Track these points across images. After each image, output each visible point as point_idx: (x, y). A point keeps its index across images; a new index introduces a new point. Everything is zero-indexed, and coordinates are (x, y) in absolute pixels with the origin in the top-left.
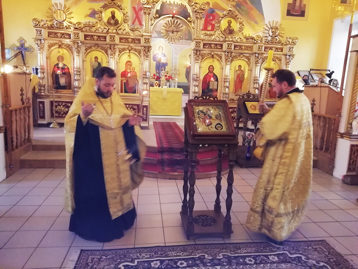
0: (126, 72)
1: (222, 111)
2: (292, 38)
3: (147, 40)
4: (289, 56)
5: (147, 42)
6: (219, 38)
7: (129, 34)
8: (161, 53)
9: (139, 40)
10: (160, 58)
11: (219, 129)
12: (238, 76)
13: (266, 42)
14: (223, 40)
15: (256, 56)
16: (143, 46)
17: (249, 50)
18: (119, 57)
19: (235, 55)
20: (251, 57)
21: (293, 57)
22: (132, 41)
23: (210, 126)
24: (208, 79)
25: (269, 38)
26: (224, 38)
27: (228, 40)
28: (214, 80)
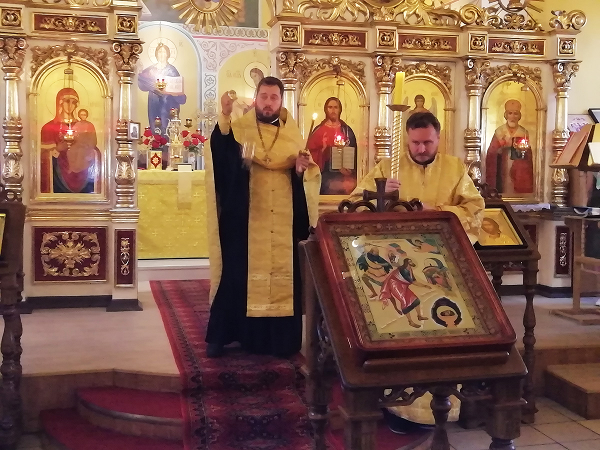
0: (59, 123)
1: (444, 250)
2: (568, 12)
3: (128, 23)
4: (563, 64)
5: (128, 29)
6: (353, 14)
7: (68, 3)
8: (164, 65)
9: (101, 24)
10: (161, 81)
11: (450, 320)
13: (493, 25)
14: (367, 21)
15: (467, 68)
16: (114, 42)
17: (444, 49)
18: (35, 77)
19: (404, 66)
20: (450, 71)
21: (576, 70)
22: (77, 27)
23: (413, 313)
24: (325, 140)
25: (502, 14)
26: (368, 14)
27: (380, 19)
28: (346, 143)
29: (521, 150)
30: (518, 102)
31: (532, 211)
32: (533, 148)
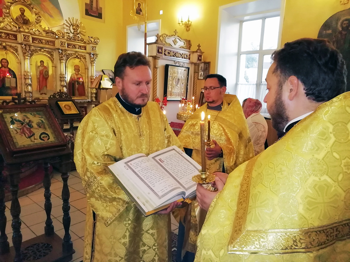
2: (94, 37)
4: (93, 54)
6: (11, 27)
11: (46, 139)
12: (41, 73)
13: (68, 38)
14: (17, 30)
15: (59, 52)
17: (51, 45)
19: (34, 49)
20: (53, 53)
21: (97, 57)
25: (71, 35)
26: (18, 28)
27: (23, 30)
28: (11, 77)
29: (80, 82)
30: (79, 66)
31: (85, 102)
32: (84, 82)
